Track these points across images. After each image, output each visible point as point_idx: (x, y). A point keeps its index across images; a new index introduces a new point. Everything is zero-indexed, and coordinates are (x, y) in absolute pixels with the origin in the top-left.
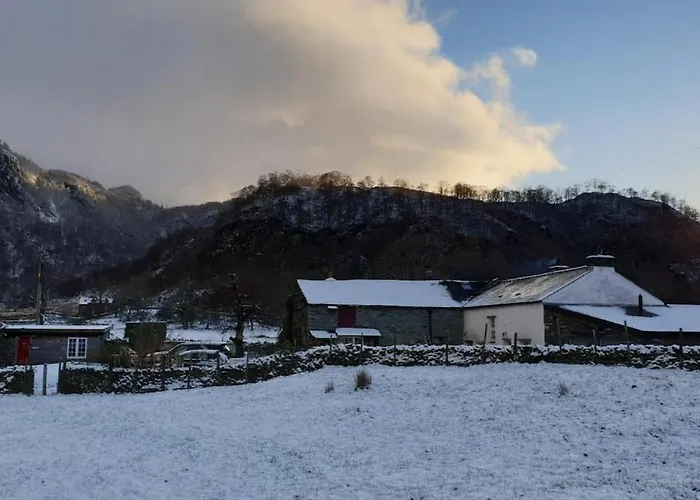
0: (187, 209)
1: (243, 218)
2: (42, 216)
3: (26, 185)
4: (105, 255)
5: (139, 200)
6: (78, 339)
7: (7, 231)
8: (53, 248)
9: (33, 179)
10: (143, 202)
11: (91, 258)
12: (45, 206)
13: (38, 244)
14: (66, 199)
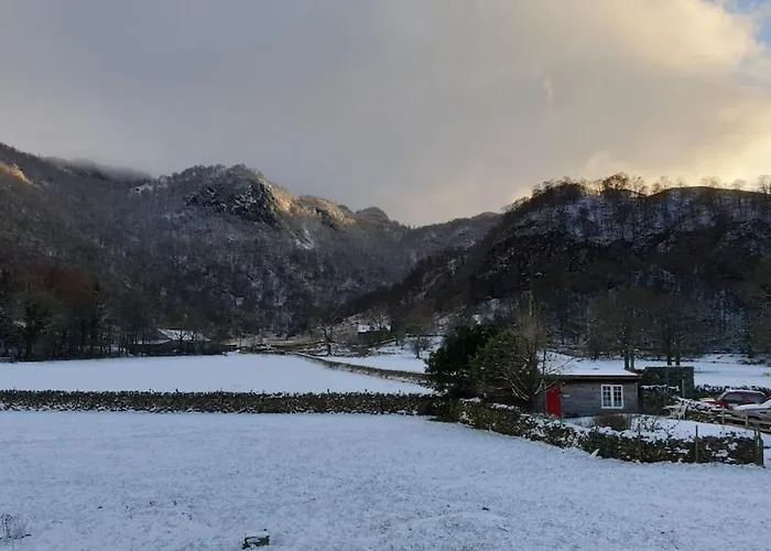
0: (435, 228)
1: (518, 234)
2: (298, 243)
3: (281, 213)
4: (361, 281)
5: (387, 221)
6: (612, 387)
7: (268, 259)
8: (311, 275)
9: (286, 206)
10: (390, 223)
11: (348, 283)
12: (299, 233)
13: (297, 271)
14: (318, 225)
